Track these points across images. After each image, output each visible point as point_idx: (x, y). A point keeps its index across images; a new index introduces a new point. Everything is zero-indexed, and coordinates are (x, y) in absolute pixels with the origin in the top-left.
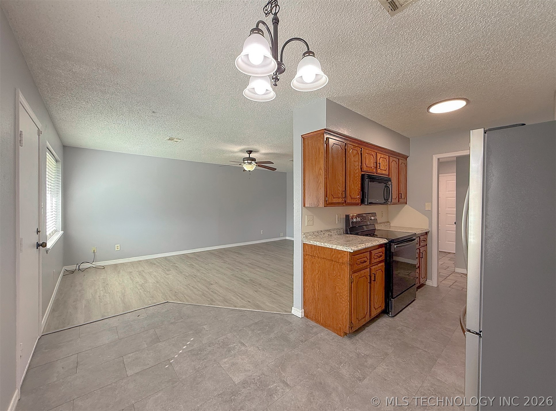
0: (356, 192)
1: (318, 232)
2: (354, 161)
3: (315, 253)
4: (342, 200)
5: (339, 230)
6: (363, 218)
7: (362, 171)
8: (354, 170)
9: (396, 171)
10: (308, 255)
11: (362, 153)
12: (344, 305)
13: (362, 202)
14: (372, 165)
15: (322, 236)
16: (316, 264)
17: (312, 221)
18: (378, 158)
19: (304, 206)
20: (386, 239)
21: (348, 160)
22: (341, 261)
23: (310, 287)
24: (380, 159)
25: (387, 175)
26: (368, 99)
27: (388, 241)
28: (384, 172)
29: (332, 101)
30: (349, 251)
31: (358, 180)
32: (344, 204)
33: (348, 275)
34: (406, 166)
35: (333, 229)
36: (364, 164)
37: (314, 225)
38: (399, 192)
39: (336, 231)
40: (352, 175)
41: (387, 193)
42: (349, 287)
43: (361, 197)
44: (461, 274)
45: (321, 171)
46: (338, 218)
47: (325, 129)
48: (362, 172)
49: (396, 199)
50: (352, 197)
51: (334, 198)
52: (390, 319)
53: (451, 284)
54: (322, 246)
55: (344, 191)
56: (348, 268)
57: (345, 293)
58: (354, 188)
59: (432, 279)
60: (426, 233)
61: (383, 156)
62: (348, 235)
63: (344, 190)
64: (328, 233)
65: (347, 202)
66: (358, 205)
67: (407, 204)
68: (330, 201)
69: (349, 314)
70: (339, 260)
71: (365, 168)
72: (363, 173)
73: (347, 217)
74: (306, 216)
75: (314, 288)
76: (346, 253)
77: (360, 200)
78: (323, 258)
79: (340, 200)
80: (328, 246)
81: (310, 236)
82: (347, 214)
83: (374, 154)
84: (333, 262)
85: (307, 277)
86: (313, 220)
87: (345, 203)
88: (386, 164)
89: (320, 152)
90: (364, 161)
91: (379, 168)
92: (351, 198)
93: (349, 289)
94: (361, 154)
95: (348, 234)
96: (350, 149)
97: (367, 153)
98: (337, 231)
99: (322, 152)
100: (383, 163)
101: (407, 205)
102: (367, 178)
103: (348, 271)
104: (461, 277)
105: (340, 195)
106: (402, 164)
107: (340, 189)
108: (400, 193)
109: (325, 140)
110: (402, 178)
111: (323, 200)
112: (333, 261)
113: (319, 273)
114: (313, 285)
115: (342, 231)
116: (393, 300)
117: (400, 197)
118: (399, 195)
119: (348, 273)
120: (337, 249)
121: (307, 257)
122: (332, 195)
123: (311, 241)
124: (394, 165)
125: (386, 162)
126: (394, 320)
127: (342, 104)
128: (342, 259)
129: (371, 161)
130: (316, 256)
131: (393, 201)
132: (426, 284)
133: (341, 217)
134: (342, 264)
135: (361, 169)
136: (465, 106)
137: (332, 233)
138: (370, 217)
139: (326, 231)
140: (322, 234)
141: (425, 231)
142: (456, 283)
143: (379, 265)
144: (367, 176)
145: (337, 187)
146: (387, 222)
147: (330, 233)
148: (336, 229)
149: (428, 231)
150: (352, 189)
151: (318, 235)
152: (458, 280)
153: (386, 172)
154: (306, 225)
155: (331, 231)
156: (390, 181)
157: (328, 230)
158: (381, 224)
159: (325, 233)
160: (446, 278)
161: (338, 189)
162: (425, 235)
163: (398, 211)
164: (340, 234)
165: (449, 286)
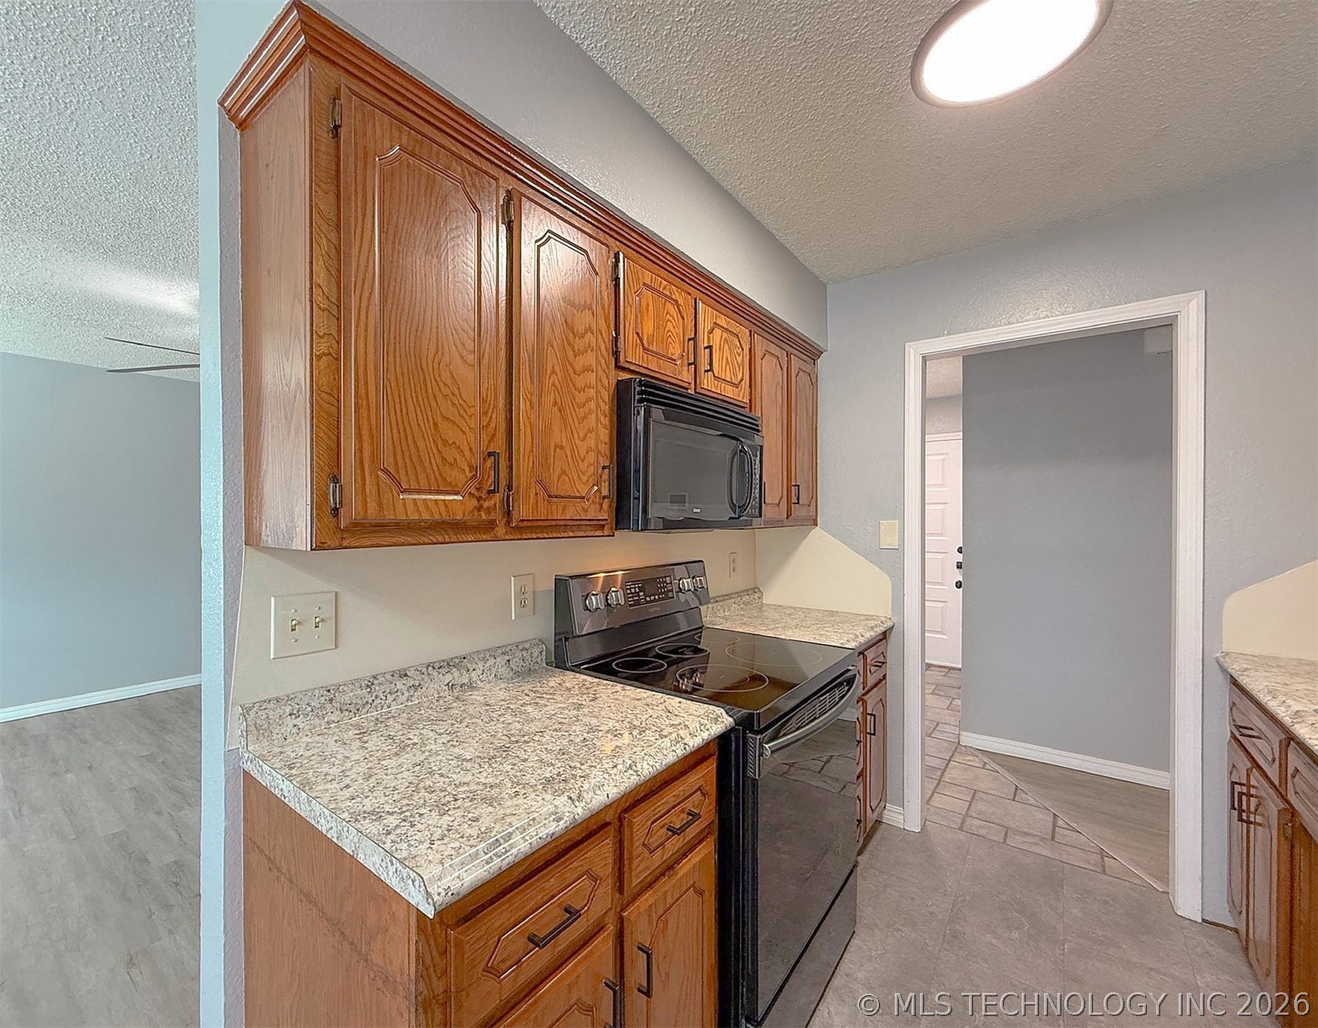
0: (583, 466)
4: (480, 508)
5: (524, 650)
6: (641, 589)
7: (617, 367)
8: (570, 354)
9: (780, 396)
11: (623, 280)
13: (625, 516)
14: (675, 350)
17: (326, 626)
18: (704, 326)
19: (252, 539)
24: (710, 332)
25: (743, 407)
27: (731, 720)
28: (729, 392)
30: (415, 904)
31: (593, 405)
32: (501, 530)
34: (814, 384)
35: (484, 651)
36: (631, 336)
37: (339, 649)
38: (789, 479)
39: (501, 660)
40: (554, 371)
41: (741, 480)
43: (612, 493)
44: (980, 755)
46: (521, 594)
48: (619, 372)
49: (778, 505)
50: (554, 492)
51: (402, 493)
53: (964, 813)
55: (492, 455)
58: (571, 441)
59: (906, 802)
60: (885, 636)
61: (728, 323)
63: (495, 449)
64: (448, 678)
67: (816, 525)
70: (368, 944)
71: (634, 356)
72: (624, 376)
73: (562, 588)
74: (273, 598)
77: (605, 506)
81: (298, 722)
83: (685, 301)
86: (335, 616)
87: (507, 524)
88: (739, 359)
90: (631, 318)
91: (708, 368)
92: (550, 496)
94: (615, 282)
95: (564, 668)
97: (643, 284)
98: (507, 658)
100: (727, 353)
101: (817, 529)
102: (641, 401)
104: (983, 768)
105: (459, 477)
106: (801, 373)
107: (465, 440)
108: (793, 483)
110: (800, 427)
111: (310, 502)
115: (538, 655)
117: (794, 500)
118: (789, 491)
122: (385, 471)
124: (769, 371)
125: (739, 350)
129: (670, 328)
131: (768, 512)
132: (885, 821)
133: (540, 588)
135: (616, 354)
137: (474, 674)
138: (679, 580)
139: (437, 666)
140: (399, 693)
141: (880, 630)
142: (979, 806)
143: (685, 867)
144: (638, 389)
145: (435, 424)
146: (754, 589)
147: (461, 675)
148: (506, 646)
149: (889, 624)
150: (556, 446)
151: (364, 705)
152: (980, 786)
153: (739, 395)
154: (272, 657)
155: (469, 666)
156: (758, 431)
157: (452, 659)
158: (733, 600)
159: (423, 679)
160: (940, 781)
161: (445, 441)
162: (881, 640)
163: (788, 551)
164: (526, 673)
165: (959, 821)
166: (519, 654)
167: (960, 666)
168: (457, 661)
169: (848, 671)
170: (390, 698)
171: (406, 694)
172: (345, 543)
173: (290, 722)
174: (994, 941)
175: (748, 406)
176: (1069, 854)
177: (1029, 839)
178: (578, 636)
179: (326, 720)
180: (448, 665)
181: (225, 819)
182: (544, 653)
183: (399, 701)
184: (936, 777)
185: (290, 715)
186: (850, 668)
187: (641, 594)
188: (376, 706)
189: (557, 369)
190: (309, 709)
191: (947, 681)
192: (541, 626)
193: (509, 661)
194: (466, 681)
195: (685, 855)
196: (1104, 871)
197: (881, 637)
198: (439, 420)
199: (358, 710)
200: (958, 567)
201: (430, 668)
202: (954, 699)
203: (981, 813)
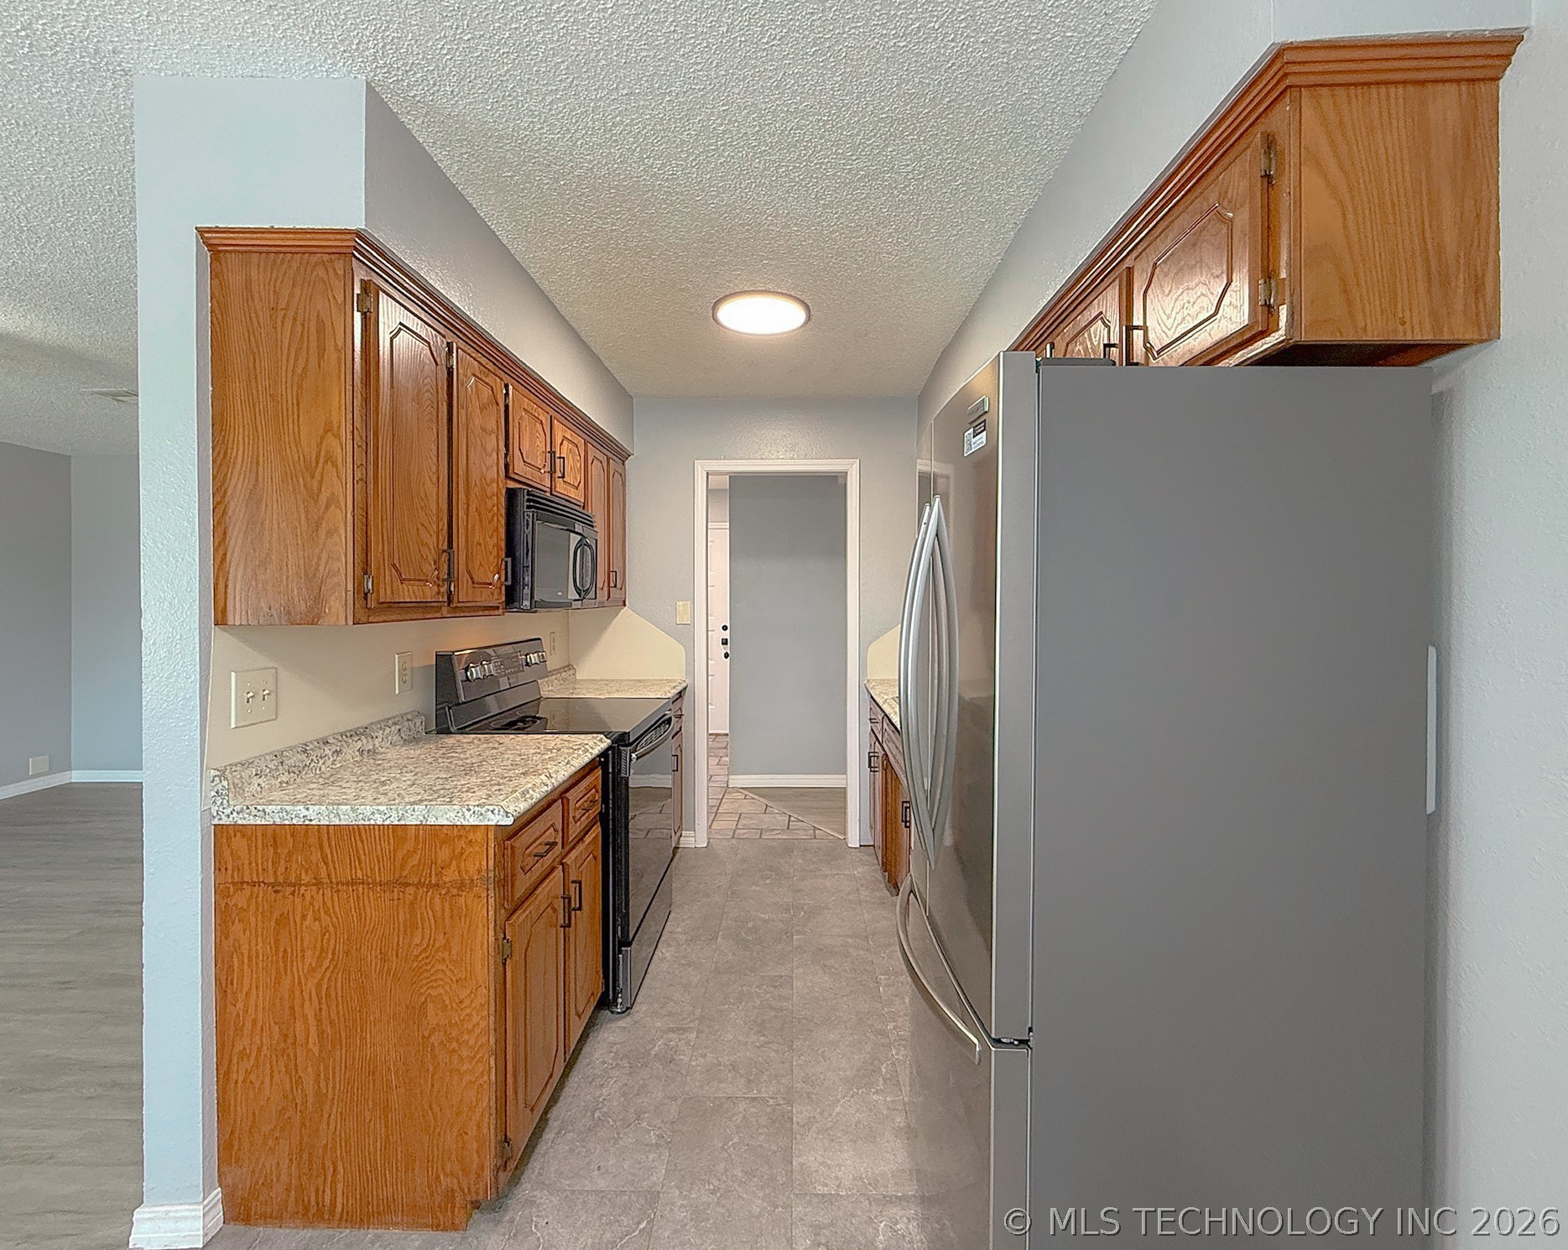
0: (491, 558)
1: (305, 751)
2: (484, 430)
3: (294, 866)
4: (438, 593)
5: (408, 720)
6: (502, 663)
7: (507, 477)
8: (483, 467)
9: (603, 495)
10: (254, 884)
11: (510, 404)
12: (467, 1078)
13: (511, 597)
14: (540, 461)
15: (329, 763)
16: (307, 923)
17: (270, 700)
18: (558, 440)
19: (221, 620)
20: (602, 736)
21: (460, 417)
22: (450, 875)
23: (265, 1051)
24: (561, 444)
25: (580, 506)
26: (556, 180)
27: (609, 741)
28: (574, 494)
29: (395, 115)
30: (493, 823)
31: (495, 510)
32: (445, 610)
33: (491, 933)
34: (624, 484)
35: (379, 722)
36: (516, 449)
37: (279, 719)
38: (609, 566)
39: (395, 729)
40: (475, 484)
41: (586, 568)
42: (492, 990)
43: (506, 580)
44: (742, 791)
45: (335, 443)
46: (402, 670)
47: (358, 234)
48: (509, 482)
49: (603, 589)
50: (475, 580)
51: (402, 581)
52: (622, 1023)
53: (734, 828)
54: (343, 823)
55: (444, 551)
56: (491, 901)
57: (475, 1019)
58: (484, 539)
59: (696, 826)
60: (680, 694)
61: (571, 435)
62: (450, 740)
63: (445, 547)
64: (358, 745)
65: (456, 599)
66: (496, 612)
67: (625, 605)
68: (386, 595)
69: (494, 1111)
70: (439, 874)
71: (519, 468)
72: (512, 485)
73: (444, 663)
74: (233, 674)
75: (291, 1051)
76: (479, 836)
77: (503, 590)
78: (353, 883)
79: (429, 592)
80: (377, 816)
81: (260, 781)
82: (445, 648)
83: (546, 418)
84: (411, 890)
85: (240, 1005)
86: (276, 691)
87: (449, 605)
88: (578, 465)
89: (330, 346)
90: (517, 436)
91: (559, 477)
92: (473, 582)
93: (492, 1001)
94: (507, 407)
95: (448, 732)
96: (469, 374)
97: (524, 409)
98: (398, 727)
99: (340, 344)
100: (571, 461)
101: (626, 608)
102: (528, 507)
103: (491, 913)
104: (745, 798)
105: (429, 569)
106: (616, 474)
107: (431, 541)
108: (612, 570)
109: (357, 291)
110: (616, 522)
111: (346, 591)
112: (407, 885)
113: (326, 963)
114: (286, 1036)
116: (629, 949)
117: (612, 585)
118: (609, 578)
119: (491, 926)
120: (431, 821)
121: (240, 899)
122: (394, 565)
123: (269, 809)
124: (596, 474)
125: (578, 458)
126: (636, 1022)
127: (440, 156)
128: (458, 867)
129: (538, 443)
130: (306, 878)
131: (598, 596)
132: (681, 846)
133: (416, 665)
134: (455, 891)
135: (506, 468)
136: (802, 326)
137: (376, 741)
138: (526, 655)
139: (348, 734)
140: (326, 758)
141: (679, 689)
142: (743, 821)
143: (588, 839)
144: (526, 497)
145: (418, 530)
146: (567, 666)
147: (368, 742)
148: (394, 718)
149: (685, 685)
150: (477, 543)
151: (304, 767)
152: (743, 810)
153: (577, 495)
154: (233, 726)
155: (373, 734)
156: (593, 526)
157: (357, 729)
158: (554, 677)
159: (342, 745)
160: (716, 813)
161: (422, 542)
162: (677, 699)
163: (602, 628)
164: (413, 740)
165: (731, 834)
166: (406, 723)
167: (727, 731)
168: (362, 730)
169: (665, 715)
170: (321, 762)
171: (332, 759)
172: (370, 620)
173: (256, 781)
174: (757, 888)
175: (582, 505)
176: (797, 833)
177: (774, 832)
178: (464, 703)
179: (279, 780)
180: (357, 733)
181: (202, 872)
182: (423, 723)
183: (327, 764)
184: (715, 813)
185: (256, 775)
186: (667, 712)
187: (502, 667)
188: (312, 769)
189: (478, 483)
190: (268, 770)
191: (716, 745)
192: (422, 699)
193: (399, 730)
194: (371, 747)
195: (586, 833)
196: (815, 838)
197: (677, 696)
198: (420, 526)
199: (300, 772)
200: (723, 644)
201: (344, 737)
202: (721, 757)
203: (745, 825)
